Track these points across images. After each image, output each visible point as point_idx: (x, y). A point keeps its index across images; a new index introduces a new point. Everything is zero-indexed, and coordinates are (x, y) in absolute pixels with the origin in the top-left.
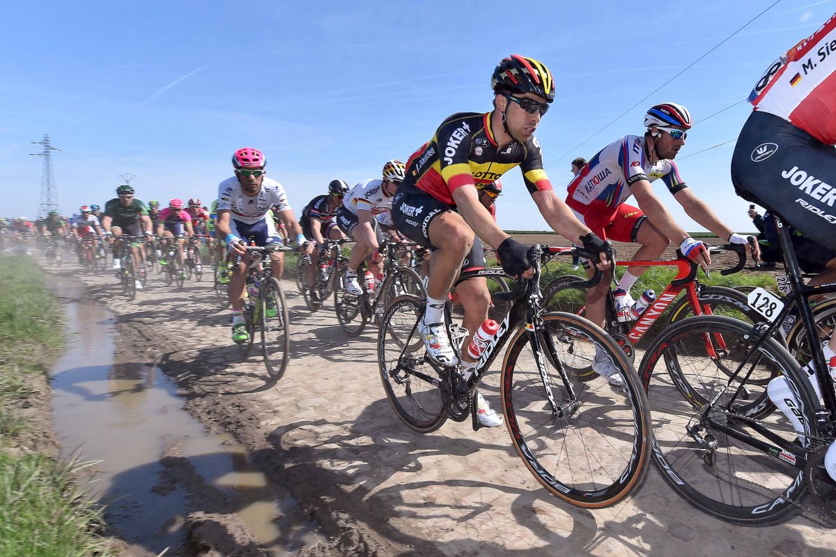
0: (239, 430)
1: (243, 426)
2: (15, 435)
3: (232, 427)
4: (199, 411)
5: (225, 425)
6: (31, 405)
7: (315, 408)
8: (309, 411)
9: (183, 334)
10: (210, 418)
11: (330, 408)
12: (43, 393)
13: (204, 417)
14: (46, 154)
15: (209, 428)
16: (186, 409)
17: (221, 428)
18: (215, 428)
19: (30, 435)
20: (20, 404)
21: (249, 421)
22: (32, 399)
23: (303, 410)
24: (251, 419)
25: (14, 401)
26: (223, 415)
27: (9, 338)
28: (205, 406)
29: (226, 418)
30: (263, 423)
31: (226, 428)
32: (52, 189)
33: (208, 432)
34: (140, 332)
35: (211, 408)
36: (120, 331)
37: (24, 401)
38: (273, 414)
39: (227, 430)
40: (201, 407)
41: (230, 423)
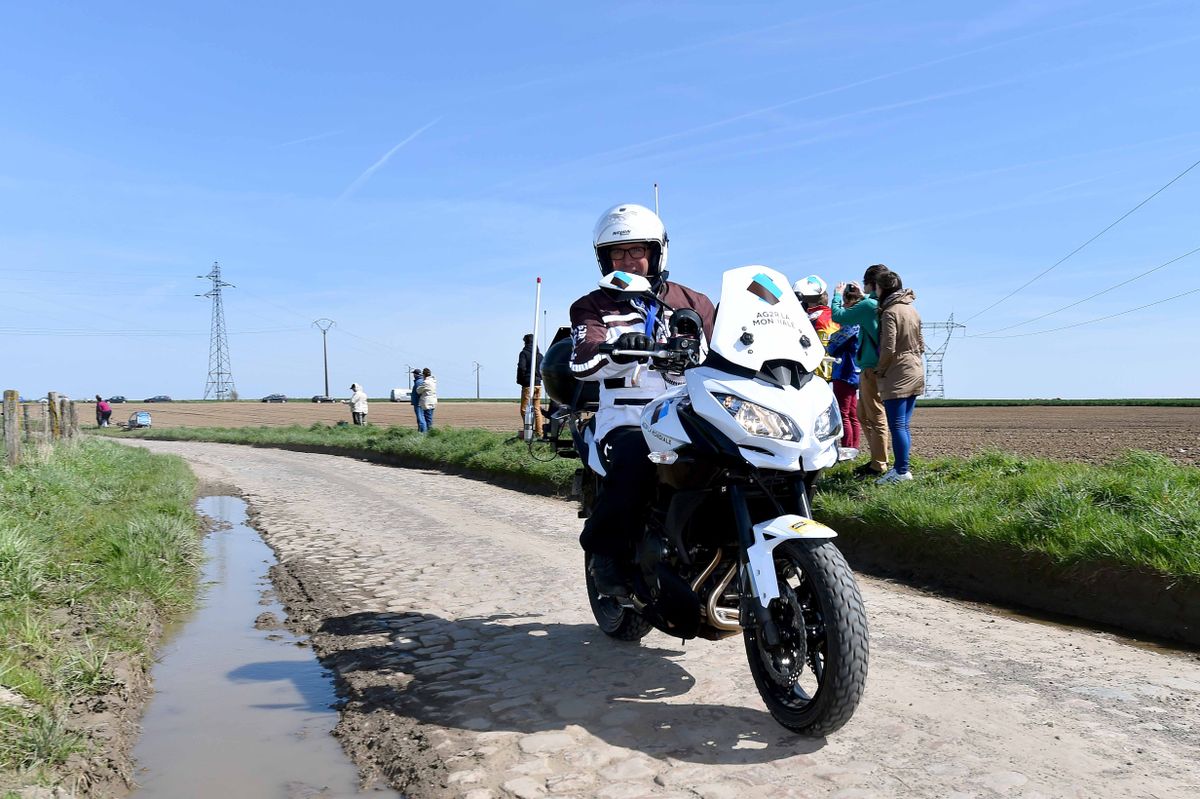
0: (412, 788)
1: (419, 780)
2: (60, 762)
3: (401, 779)
4: (355, 739)
5: (392, 773)
6: (106, 708)
7: (551, 756)
8: (538, 761)
9: (364, 591)
10: (370, 758)
11: (578, 760)
12: (129, 688)
13: (362, 753)
14: (216, 293)
15: (364, 777)
16: (336, 735)
17: (385, 778)
18: (375, 777)
19: (84, 763)
20: (91, 704)
21: (432, 770)
22: (110, 698)
23: (528, 757)
24: (435, 767)
25: (83, 699)
26: (391, 752)
27: (111, 589)
28: (366, 732)
29: (394, 760)
30: (453, 777)
31: (392, 779)
32: (223, 349)
33: (361, 784)
34: (300, 584)
35: (375, 737)
36: (274, 583)
37: (97, 699)
38: (473, 761)
39: (393, 783)
40: (361, 734)
41: (399, 771)
